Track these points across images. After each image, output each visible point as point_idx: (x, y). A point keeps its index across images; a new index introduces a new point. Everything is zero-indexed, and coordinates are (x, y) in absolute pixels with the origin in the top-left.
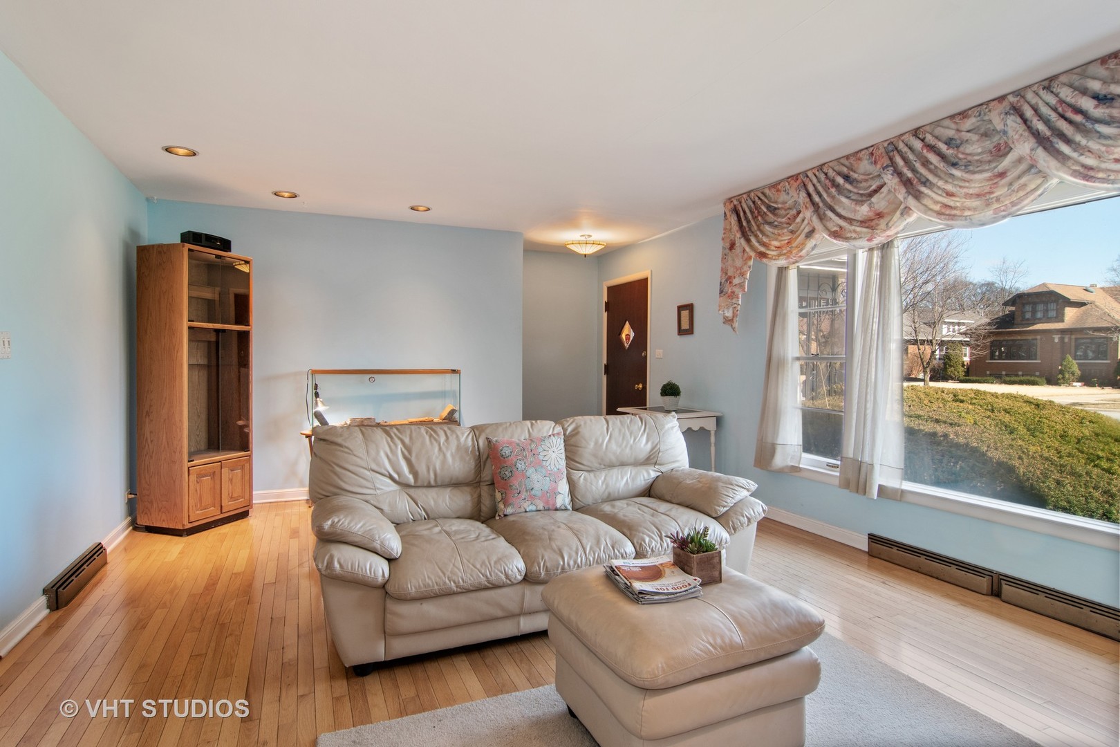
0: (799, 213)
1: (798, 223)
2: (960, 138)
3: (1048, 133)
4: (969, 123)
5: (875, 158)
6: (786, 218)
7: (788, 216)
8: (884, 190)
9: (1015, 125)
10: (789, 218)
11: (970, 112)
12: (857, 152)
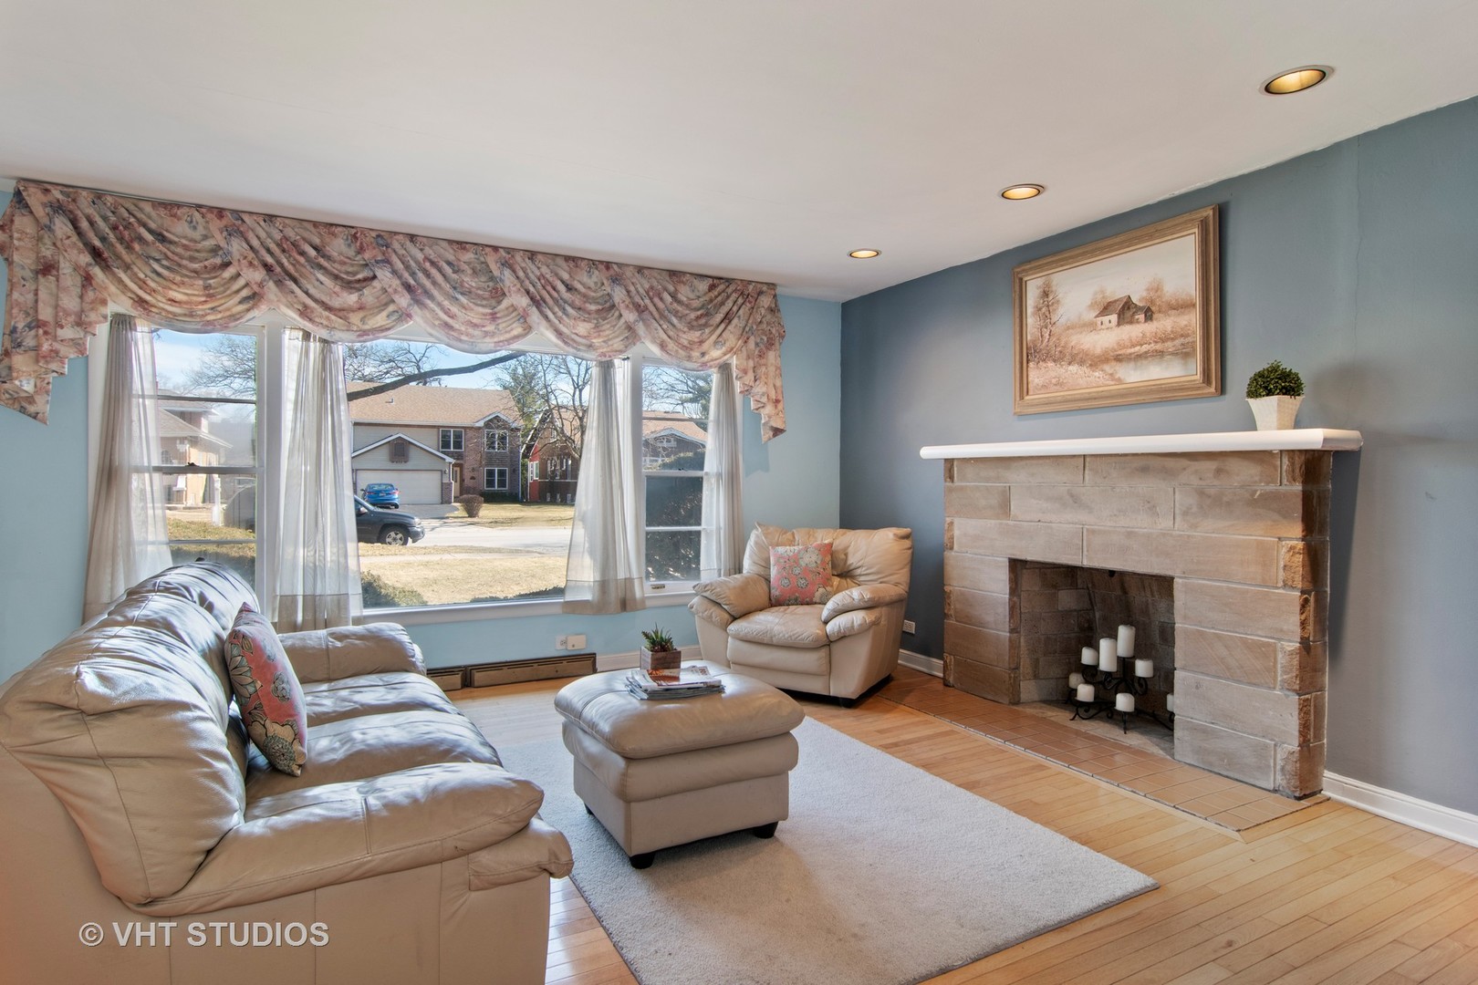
0: (226, 265)
1: (223, 279)
2: (458, 266)
3: (538, 297)
4: (469, 256)
5: (361, 243)
6: (202, 264)
7: (206, 263)
8: (375, 283)
9: (510, 276)
10: (206, 267)
11: (467, 246)
12: (332, 225)
